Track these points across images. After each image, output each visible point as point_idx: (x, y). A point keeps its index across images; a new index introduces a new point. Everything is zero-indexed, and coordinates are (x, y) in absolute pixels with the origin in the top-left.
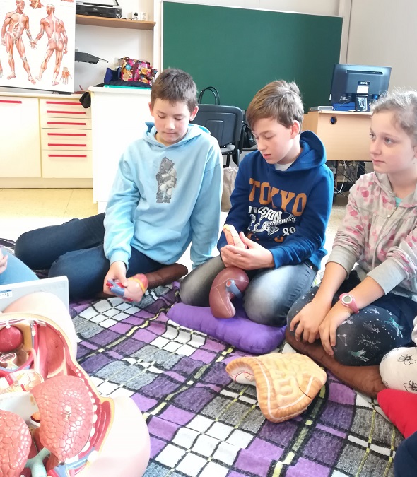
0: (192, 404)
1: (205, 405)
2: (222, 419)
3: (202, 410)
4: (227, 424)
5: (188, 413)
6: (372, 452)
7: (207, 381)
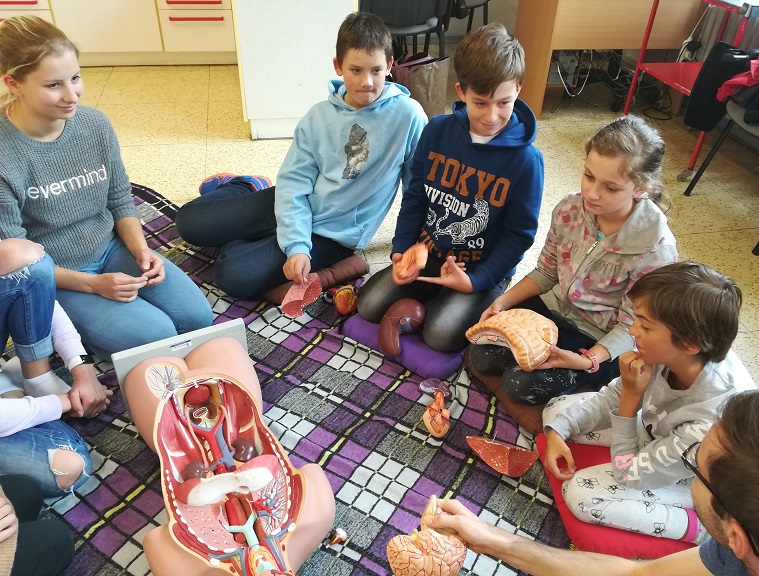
0: (368, 439)
1: (380, 441)
2: (394, 457)
3: (376, 446)
4: (398, 462)
5: (364, 449)
6: (520, 492)
7: (383, 412)
